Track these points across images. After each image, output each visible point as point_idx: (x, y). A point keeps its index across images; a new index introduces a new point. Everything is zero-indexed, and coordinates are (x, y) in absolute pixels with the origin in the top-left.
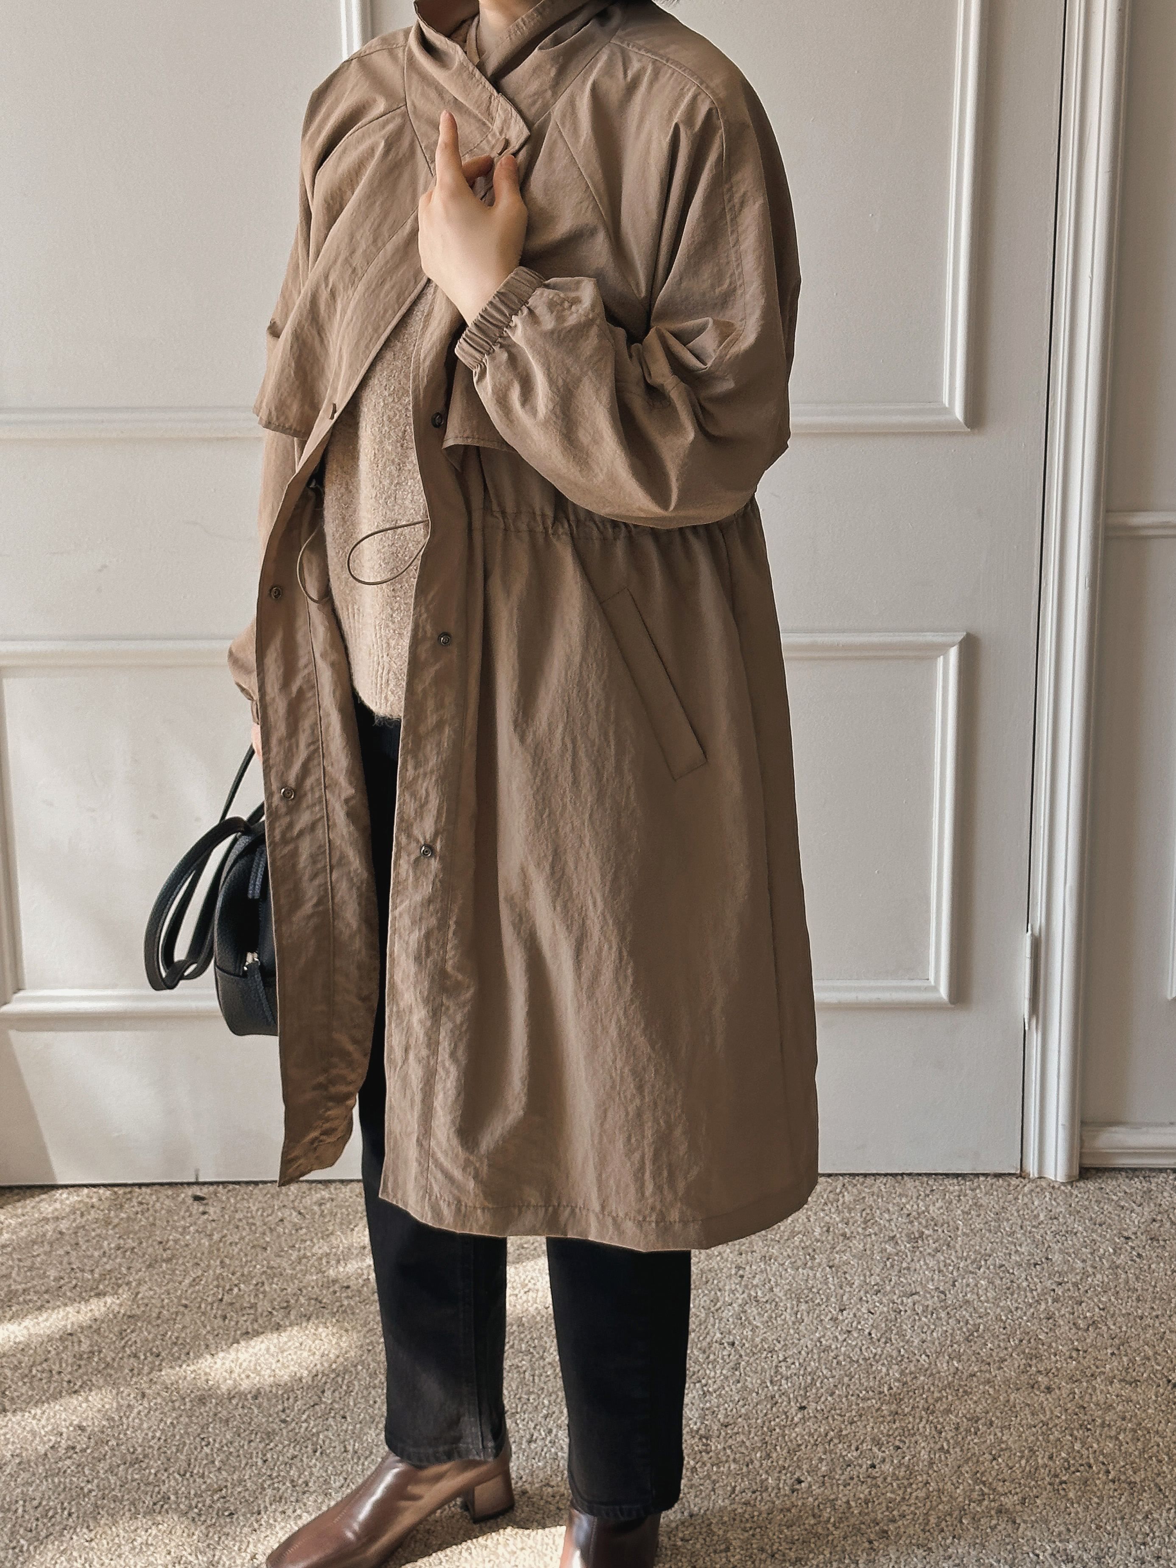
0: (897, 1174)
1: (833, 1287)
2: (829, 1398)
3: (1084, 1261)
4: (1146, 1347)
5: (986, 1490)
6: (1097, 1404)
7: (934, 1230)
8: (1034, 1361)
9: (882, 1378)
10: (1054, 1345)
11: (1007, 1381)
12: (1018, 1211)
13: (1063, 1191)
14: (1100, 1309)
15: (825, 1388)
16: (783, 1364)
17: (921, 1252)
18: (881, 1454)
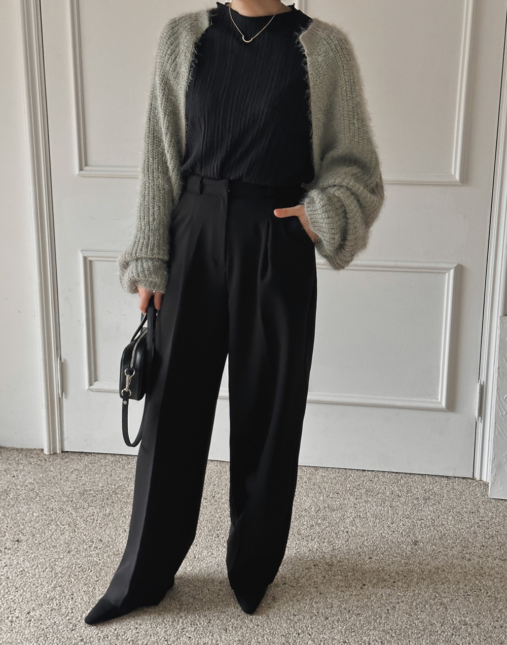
0: (423, 475)
1: (390, 515)
2: (382, 555)
5: (437, 595)
6: (488, 567)
7: (435, 497)
8: (465, 549)
9: (404, 550)
10: (475, 543)
11: (453, 555)
14: (496, 532)
15: (381, 551)
16: (366, 541)
17: (428, 504)
18: (398, 578)
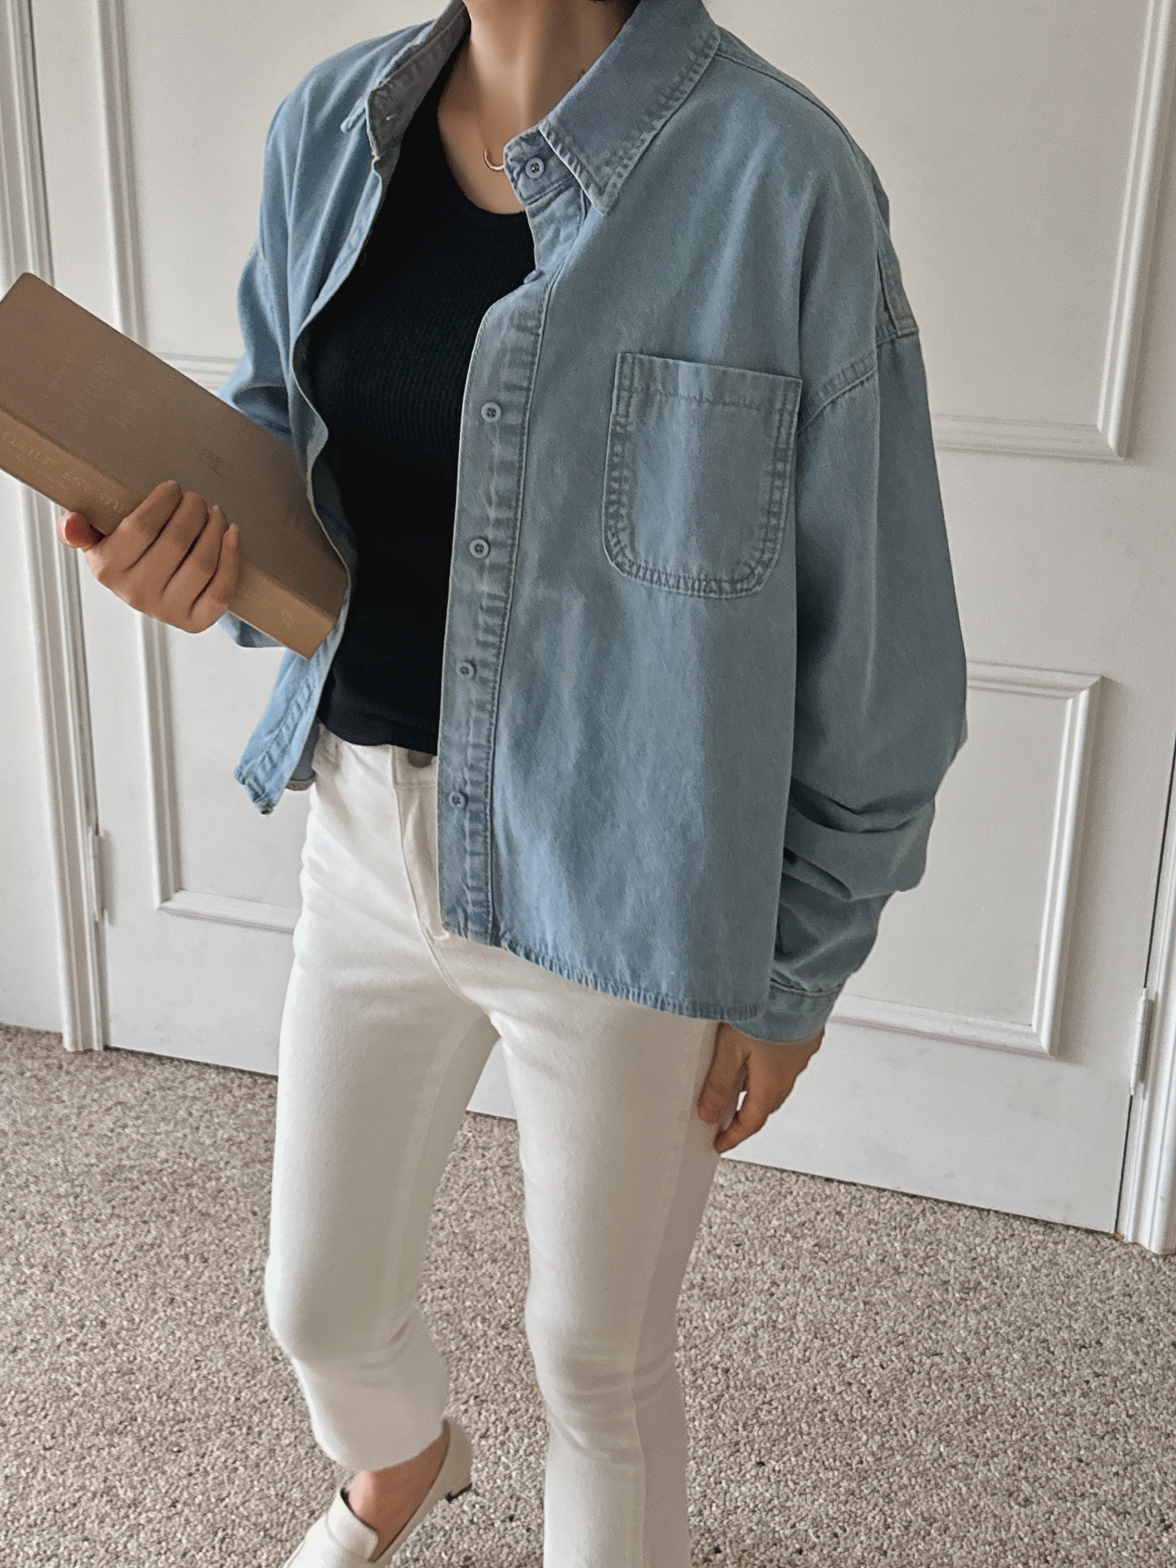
0: (983, 1210)
1: (856, 1327)
2: (793, 1459)
3: (1137, 1353)
4: (1157, 1473)
6: (1071, 1533)
7: (995, 1284)
9: (858, 1448)
11: (986, 1482)
13: (1153, 1264)
14: (1128, 1416)
15: (795, 1444)
16: (766, 1407)
17: (966, 1306)
18: (814, 1539)
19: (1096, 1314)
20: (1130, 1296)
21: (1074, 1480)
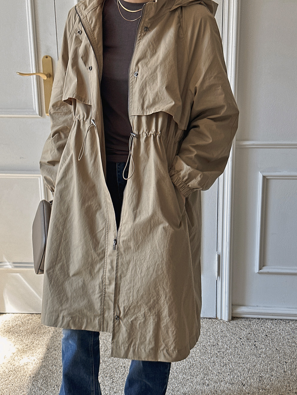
3: (227, 345)
8: (206, 376)
10: (213, 371)
12: (213, 329)
13: (227, 324)
19: (215, 337)
20: (223, 332)
21: (219, 378)
